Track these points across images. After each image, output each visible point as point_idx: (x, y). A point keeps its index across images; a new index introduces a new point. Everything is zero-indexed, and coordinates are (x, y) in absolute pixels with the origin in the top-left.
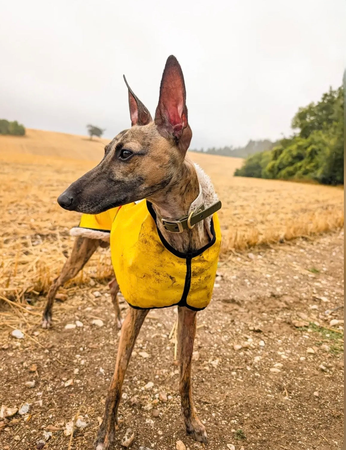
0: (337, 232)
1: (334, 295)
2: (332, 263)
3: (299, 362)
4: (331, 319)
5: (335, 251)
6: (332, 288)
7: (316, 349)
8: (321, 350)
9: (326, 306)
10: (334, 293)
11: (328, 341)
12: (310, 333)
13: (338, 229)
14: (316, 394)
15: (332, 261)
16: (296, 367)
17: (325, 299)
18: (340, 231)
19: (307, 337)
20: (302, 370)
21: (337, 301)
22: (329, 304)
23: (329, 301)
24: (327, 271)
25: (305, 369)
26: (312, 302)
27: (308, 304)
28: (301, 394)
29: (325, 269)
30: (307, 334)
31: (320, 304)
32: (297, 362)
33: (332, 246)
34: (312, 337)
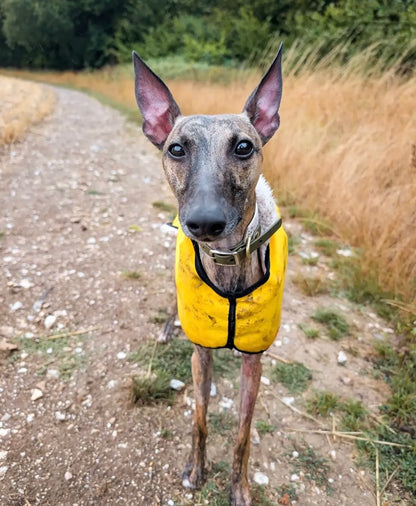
0: (6, 152)
1: (35, 270)
2: (16, 211)
3: (27, 429)
4: (45, 317)
5: (14, 188)
6: (29, 258)
7: (41, 384)
8: (48, 382)
9: (32, 296)
10: (34, 266)
11: (53, 360)
12: (25, 360)
13: (6, 147)
14: (68, 476)
15: (15, 208)
16: (27, 441)
17: (26, 284)
18: (9, 149)
19: (24, 370)
20: (36, 440)
21: (43, 280)
22: (34, 289)
23: (32, 285)
24: (14, 229)
25: (40, 435)
26: (11, 297)
27: (6, 303)
28: (48, 492)
29: (10, 226)
30: (23, 364)
31: (23, 295)
32: (24, 430)
33: (8, 180)
34: (30, 365)
